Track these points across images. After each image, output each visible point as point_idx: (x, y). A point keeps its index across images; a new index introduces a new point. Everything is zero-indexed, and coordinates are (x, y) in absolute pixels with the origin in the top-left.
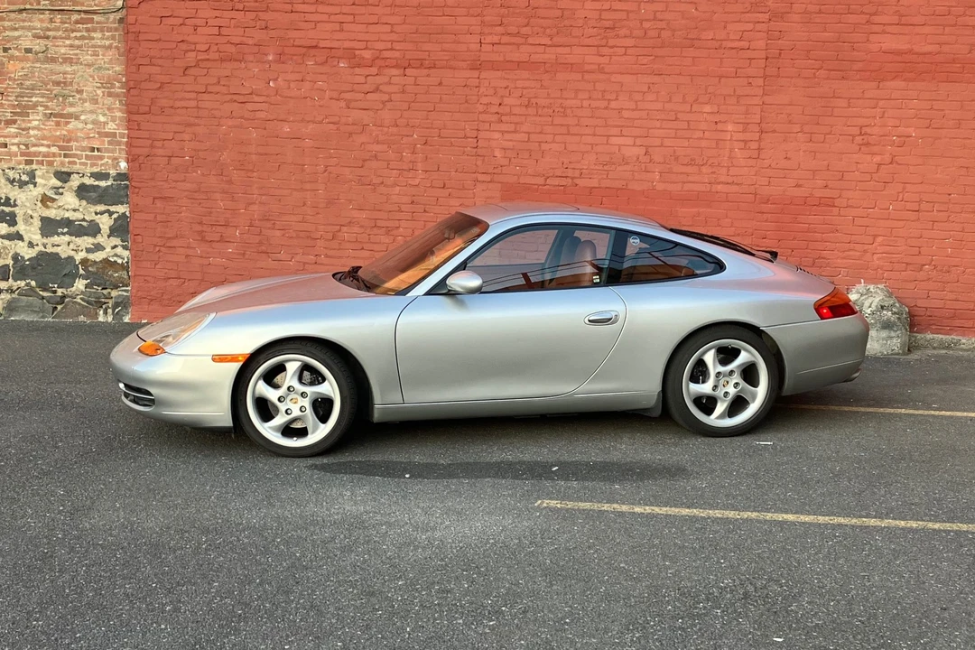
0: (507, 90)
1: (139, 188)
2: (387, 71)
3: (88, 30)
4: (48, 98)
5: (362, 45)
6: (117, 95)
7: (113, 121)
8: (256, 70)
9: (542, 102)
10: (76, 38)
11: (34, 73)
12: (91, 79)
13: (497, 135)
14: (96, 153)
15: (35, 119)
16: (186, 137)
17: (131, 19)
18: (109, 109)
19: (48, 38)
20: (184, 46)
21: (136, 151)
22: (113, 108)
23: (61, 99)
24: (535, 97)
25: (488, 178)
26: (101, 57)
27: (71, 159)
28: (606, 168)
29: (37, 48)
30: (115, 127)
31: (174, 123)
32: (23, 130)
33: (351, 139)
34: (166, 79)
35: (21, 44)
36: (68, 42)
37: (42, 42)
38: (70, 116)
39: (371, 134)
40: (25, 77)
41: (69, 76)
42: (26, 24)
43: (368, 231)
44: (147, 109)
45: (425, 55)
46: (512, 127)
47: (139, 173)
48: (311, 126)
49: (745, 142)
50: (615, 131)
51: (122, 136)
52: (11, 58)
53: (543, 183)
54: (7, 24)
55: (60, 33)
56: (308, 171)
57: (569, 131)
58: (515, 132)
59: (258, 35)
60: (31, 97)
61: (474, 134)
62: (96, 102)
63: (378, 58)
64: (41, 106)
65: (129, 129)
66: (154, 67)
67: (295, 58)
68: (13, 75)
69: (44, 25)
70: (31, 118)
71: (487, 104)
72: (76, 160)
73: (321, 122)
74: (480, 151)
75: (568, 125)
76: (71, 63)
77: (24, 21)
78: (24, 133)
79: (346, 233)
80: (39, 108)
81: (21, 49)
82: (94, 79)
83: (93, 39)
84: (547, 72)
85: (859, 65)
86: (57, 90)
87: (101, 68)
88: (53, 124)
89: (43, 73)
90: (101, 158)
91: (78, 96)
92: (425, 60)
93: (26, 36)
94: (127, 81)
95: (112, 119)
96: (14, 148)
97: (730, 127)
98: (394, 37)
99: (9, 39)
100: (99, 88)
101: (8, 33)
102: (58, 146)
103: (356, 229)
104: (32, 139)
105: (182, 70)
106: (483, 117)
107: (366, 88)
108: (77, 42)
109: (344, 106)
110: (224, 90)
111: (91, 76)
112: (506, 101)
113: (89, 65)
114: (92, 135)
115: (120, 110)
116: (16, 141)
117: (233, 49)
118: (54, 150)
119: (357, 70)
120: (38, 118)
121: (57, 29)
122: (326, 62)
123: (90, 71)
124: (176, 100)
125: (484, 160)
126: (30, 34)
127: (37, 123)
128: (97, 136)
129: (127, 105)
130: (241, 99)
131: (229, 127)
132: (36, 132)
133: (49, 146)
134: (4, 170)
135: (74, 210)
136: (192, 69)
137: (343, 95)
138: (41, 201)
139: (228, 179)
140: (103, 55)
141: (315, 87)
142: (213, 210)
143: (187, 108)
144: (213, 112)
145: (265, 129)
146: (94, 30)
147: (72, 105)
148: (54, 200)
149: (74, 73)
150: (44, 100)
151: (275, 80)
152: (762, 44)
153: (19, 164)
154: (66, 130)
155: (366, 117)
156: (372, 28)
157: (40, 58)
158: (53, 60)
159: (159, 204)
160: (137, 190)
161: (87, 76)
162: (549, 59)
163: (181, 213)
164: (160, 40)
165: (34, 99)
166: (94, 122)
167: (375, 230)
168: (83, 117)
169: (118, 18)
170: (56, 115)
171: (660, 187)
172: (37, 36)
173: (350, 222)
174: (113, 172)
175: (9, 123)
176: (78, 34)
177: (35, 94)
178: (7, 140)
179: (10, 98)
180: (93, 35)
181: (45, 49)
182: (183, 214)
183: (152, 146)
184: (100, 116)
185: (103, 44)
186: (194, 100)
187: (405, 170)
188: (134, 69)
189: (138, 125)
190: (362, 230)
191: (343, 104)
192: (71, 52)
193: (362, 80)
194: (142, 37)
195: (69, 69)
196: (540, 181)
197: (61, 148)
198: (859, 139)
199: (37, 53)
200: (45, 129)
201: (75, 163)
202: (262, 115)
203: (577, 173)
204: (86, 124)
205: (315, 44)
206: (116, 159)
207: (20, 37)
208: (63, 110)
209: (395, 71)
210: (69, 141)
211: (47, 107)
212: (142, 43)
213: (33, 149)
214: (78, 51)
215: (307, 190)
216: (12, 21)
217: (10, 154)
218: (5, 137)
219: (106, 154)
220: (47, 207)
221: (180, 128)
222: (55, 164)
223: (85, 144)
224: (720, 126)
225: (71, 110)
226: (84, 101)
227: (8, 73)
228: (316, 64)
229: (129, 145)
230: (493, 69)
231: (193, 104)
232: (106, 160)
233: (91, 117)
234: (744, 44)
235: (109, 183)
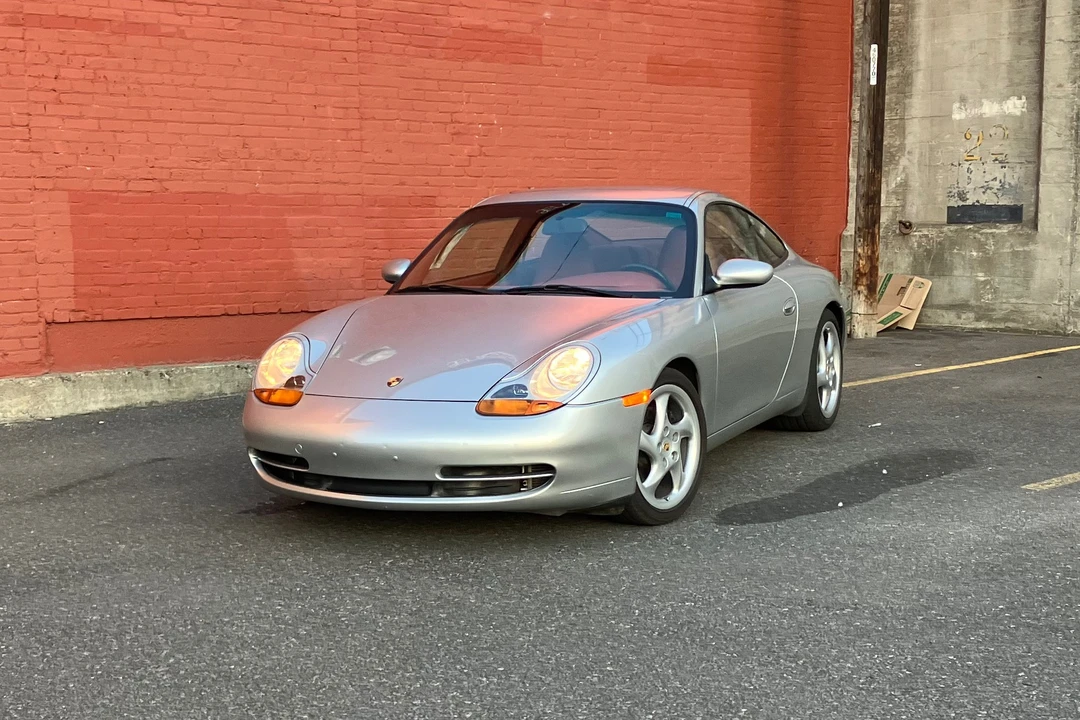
0: (64, 57)
9: (111, 75)
13: (55, 122)
24: (103, 69)
25: (49, 184)
28: (200, 165)
46: (74, 111)
49: (347, 130)
50: (206, 117)
53: (123, 188)
57: (149, 115)
58: (81, 117)
61: (24, 120)
71: (38, 77)
74: (34, 145)
75: (148, 108)
84: (114, 33)
85: (442, 42)
97: (330, 114)
106: (33, 96)
112: (63, 72)
125: (41, 158)
152: (350, 11)
162: (117, 16)
171: (263, 189)
196: (121, 185)
198: (450, 128)
203: (165, 174)
224: (320, 111)
230: (41, 26)
234: (334, 10)
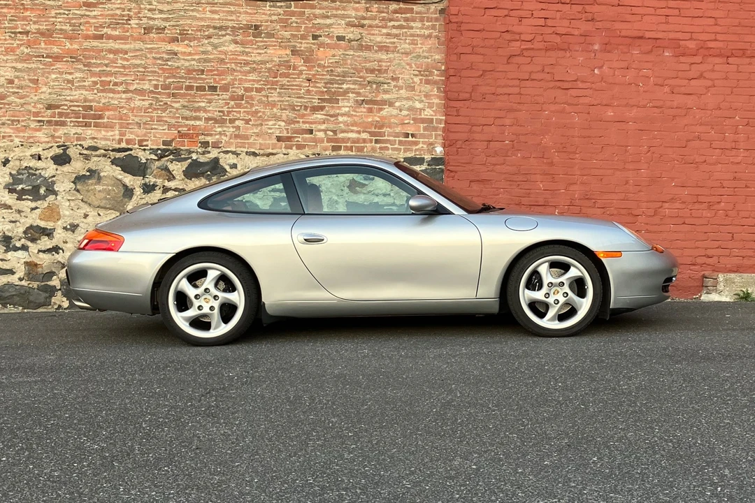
1: (456, 172)
2: (710, 59)
3: (406, 20)
4: (360, 84)
5: (688, 36)
6: (435, 83)
7: (431, 105)
8: (581, 59)
10: (394, 27)
11: (346, 60)
12: (408, 67)
14: (410, 139)
15: (345, 106)
16: (507, 122)
17: (454, 10)
18: (426, 96)
19: (363, 26)
20: (508, 36)
21: (453, 136)
22: (431, 95)
23: (374, 86)
26: (419, 46)
27: (383, 145)
29: (351, 36)
30: (432, 113)
31: (495, 109)
32: (331, 116)
33: (675, 122)
34: (489, 67)
35: (332, 32)
36: (384, 31)
37: (357, 31)
38: (384, 102)
39: (695, 117)
40: (335, 65)
41: (384, 64)
42: (339, 12)
43: (690, 207)
44: (467, 95)
45: (747, 46)
47: (455, 157)
48: (635, 110)
51: (439, 121)
52: (321, 45)
54: (317, 12)
55: (377, 22)
56: (630, 152)
59: (585, 27)
60: (343, 84)
62: (413, 89)
63: (702, 48)
64: (353, 93)
65: (446, 115)
66: (477, 56)
67: (621, 47)
68: (323, 62)
69: (359, 14)
70: (341, 104)
72: (389, 145)
73: (645, 106)
76: (387, 51)
77: (337, 9)
78: (332, 119)
79: (667, 210)
80: (351, 95)
81: (333, 37)
82: (411, 67)
83: (412, 28)
86: (370, 77)
87: (420, 56)
88: (365, 110)
89: (356, 61)
90: (416, 143)
91: (393, 83)
92: (747, 50)
93: (339, 24)
94: (447, 69)
95: (430, 106)
96: (321, 135)
98: (718, 29)
99: (320, 27)
100: (416, 75)
101: (318, 21)
102: (369, 132)
103: (677, 205)
104: (342, 125)
105: (506, 59)
107: (691, 74)
108: (395, 31)
109: (669, 91)
110: (548, 77)
111: (408, 64)
113: (407, 54)
114: (406, 122)
115: (438, 97)
116: (323, 127)
117: (558, 39)
118: (365, 136)
119: (682, 59)
120: (349, 105)
121: (374, 18)
122: (651, 51)
123: (408, 59)
124: (498, 87)
126: (343, 22)
127: (347, 109)
128: (412, 122)
129: (445, 92)
130: (566, 85)
131: (551, 112)
132: (345, 118)
133: (359, 132)
134: (308, 156)
135: (385, 195)
136: (516, 58)
137: (666, 82)
138: (348, 187)
139: (549, 161)
140: (421, 44)
141: (641, 74)
142: (532, 191)
143: (509, 94)
144: (536, 98)
145: (589, 113)
146: (414, 20)
147: (386, 92)
148: (364, 185)
149: (390, 61)
150: (356, 87)
151: (601, 67)
153: (325, 150)
154: (379, 117)
155: (690, 101)
156: (697, 21)
157: (353, 46)
158: (368, 48)
159: (475, 187)
160: (452, 174)
161: (404, 64)
163: (498, 195)
164: (484, 30)
165: (345, 86)
166: (411, 109)
167: (697, 206)
168: (397, 104)
169: (439, 8)
170: (367, 102)
172: (349, 24)
173: (672, 199)
174: (428, 157)
175: (315, 109)
176: (396, 24)
177: (346, 81)
178: (313, 126)
179: (317, 85)
180: (412, 24)
181: (360, 37)
182: (500, 196)
183: (470, 131)
184: (417, 102)
185: (422, 33)
186: (517, 86)
187: (727, 149)
188: (454, 57)
189: (458, 111)
190: (683, 206)
191: (667, 89)
192: (388, 41)
193: (686, 67)
194: (464, 27)
195: (384, 57)
197: (372, 134)
199: (350, 41)
200: (356, 116)
201: (387, 148)
202: (587, 100)
204: (401, 111)
205: (641, 35)
206: (431, 144)
207: (331, 25)
208: (377, 96)
209: (718, 60)
210: (381, 127)
211: (358, 94)
212: (463, 32)
213: (341, 135)
214: (395, 40)
215: (629, 170)
216: (323, 9)
217: (317, 141)
218: (311, 123)
219: (421, 140)
220: (356, 193)
221: (502, 114)
222: (365, 150)
223: (398, 130)
225: (386, 97)
226: (400, 88)
227: (318, 60)
228: (642, 53)
229: (444, 130)
231: (516, 90)
232: (421, 145)
233: (408, 104)
235: (424, 167)
